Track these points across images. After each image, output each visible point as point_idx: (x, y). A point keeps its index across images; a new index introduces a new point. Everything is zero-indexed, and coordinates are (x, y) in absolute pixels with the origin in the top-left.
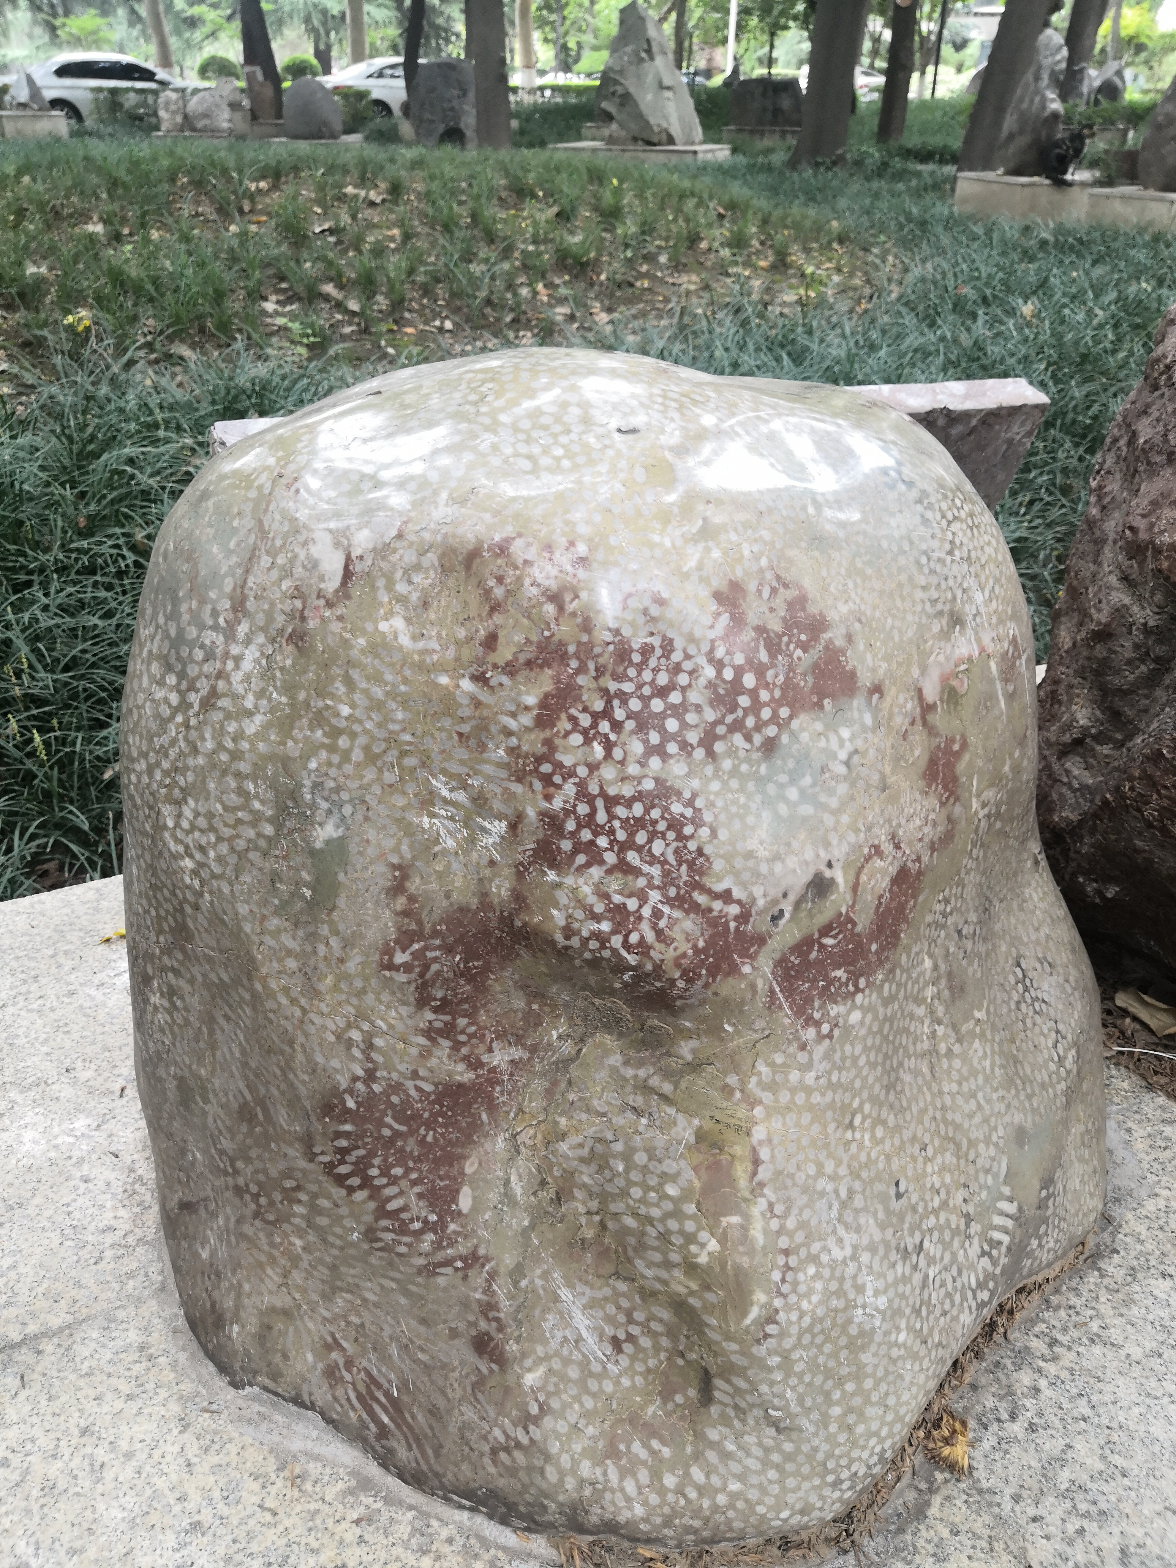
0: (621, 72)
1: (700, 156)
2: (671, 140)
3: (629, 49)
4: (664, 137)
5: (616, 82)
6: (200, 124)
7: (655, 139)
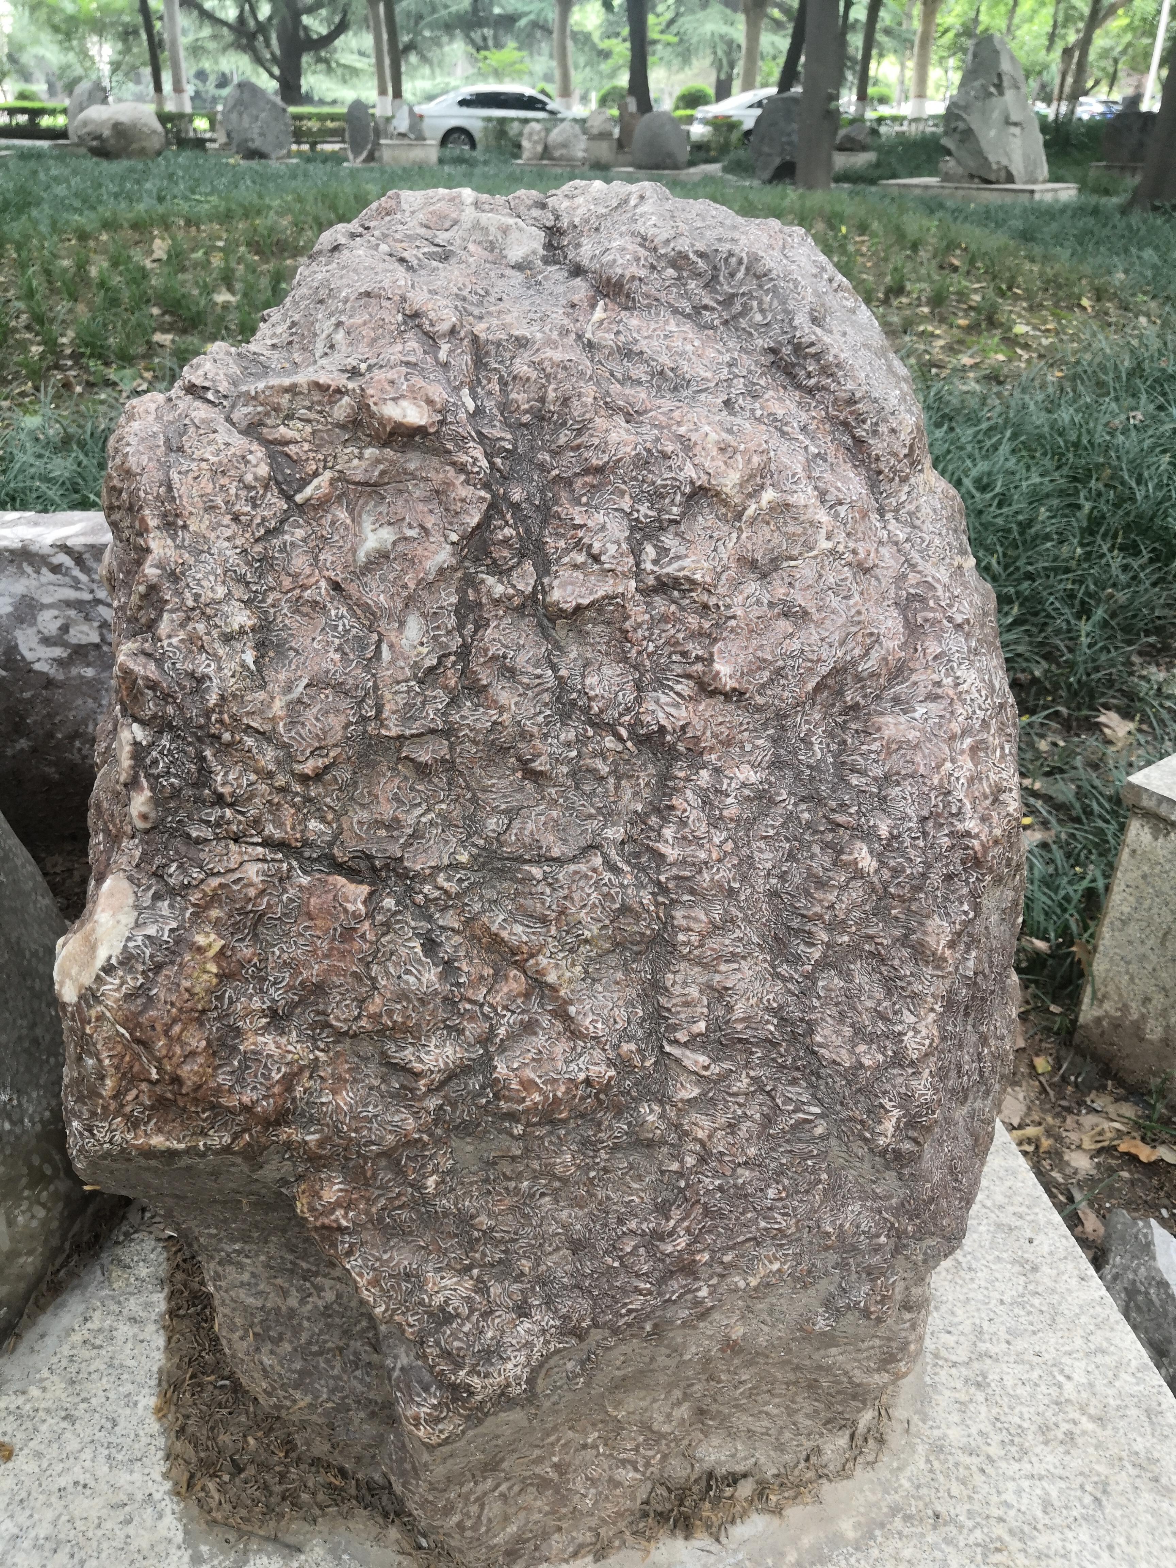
0: (966, 108)
1: (1037, 196)
2: (1010, 179)
3: (977, 84)
4: (1003, 174)
5: (958, 117)
6: (557, 154)
7: (993, 178)
